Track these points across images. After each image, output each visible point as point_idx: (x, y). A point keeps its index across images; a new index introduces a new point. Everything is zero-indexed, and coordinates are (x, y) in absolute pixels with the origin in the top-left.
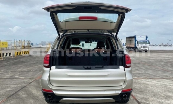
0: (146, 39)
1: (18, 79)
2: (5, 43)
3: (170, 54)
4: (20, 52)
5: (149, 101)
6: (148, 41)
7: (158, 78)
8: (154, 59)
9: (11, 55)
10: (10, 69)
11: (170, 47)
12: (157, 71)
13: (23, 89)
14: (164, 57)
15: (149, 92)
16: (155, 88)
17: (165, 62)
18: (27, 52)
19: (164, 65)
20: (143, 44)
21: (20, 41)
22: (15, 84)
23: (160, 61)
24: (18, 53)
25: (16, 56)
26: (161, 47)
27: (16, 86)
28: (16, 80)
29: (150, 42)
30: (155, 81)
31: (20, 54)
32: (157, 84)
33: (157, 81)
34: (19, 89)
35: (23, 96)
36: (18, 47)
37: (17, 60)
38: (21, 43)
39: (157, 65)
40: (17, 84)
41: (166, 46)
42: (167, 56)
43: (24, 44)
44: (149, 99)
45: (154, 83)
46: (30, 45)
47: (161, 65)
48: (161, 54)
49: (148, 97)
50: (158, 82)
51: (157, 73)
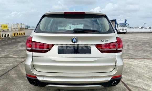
0: (125, 22)
1: (12, 58)
2: (6, 26)
3: (146, 35)
4: (17, 34)
5: (135, 83)
6: (127, 24)
7: (140, 58)
8: (132, 39)
9: (10, 36)
10: (6, 48)
11: (145, 29)
12: (137, 51)
13: (14, 68)
14: (141, 38)
15: (133, 72)
16: (138, 69)
17: (143, 43)
18: (23, 33)
19: (142, 45)
20: (122, 26)
21: (18, 23)
22: (8, 63)
23: (138, 41)
24: (15, 34)
25: (14, 37)
26: (137, 29)
27: (9, 65)
28: (10, 59)
29: (128, 25)
30: (137, 61)
31: (17, 35)
32: (140, 65)
33: (139, 61)
34: (10, 69)
35: (13, 76)
36: (16, 29)
37: (14, 40)
38: (19, 26)
39: (136, 45)
40: (10, 63)
41: (141, 28)
42: (144, 37)
43: (22, 26)
44: (134, 80)
45: (136, 64)
46: (27, 27)
47: (140, 45)
48: (137, 36)
49: (133, 78)
50: (140, 63)
51: (137, 53)
